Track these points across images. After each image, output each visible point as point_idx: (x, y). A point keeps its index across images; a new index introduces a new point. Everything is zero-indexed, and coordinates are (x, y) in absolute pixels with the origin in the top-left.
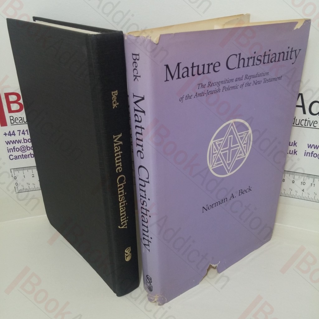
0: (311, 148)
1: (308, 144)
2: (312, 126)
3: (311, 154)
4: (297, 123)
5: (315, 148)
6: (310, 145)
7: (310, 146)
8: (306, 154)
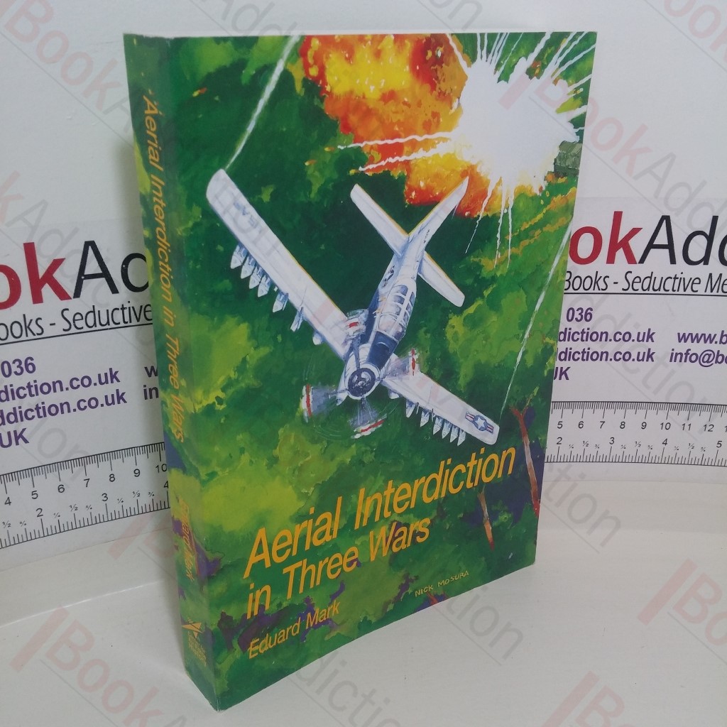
0: (685, 341)
1: (679, 334)
2: (689, 291)
3: (684, 356)
4: (656, 288)
5: (693, 341)
6: (684, 334)
7: (682, 338)
8: (674, 357)
